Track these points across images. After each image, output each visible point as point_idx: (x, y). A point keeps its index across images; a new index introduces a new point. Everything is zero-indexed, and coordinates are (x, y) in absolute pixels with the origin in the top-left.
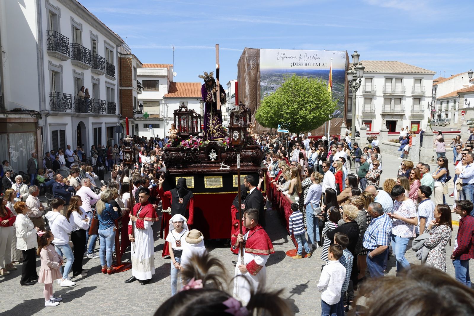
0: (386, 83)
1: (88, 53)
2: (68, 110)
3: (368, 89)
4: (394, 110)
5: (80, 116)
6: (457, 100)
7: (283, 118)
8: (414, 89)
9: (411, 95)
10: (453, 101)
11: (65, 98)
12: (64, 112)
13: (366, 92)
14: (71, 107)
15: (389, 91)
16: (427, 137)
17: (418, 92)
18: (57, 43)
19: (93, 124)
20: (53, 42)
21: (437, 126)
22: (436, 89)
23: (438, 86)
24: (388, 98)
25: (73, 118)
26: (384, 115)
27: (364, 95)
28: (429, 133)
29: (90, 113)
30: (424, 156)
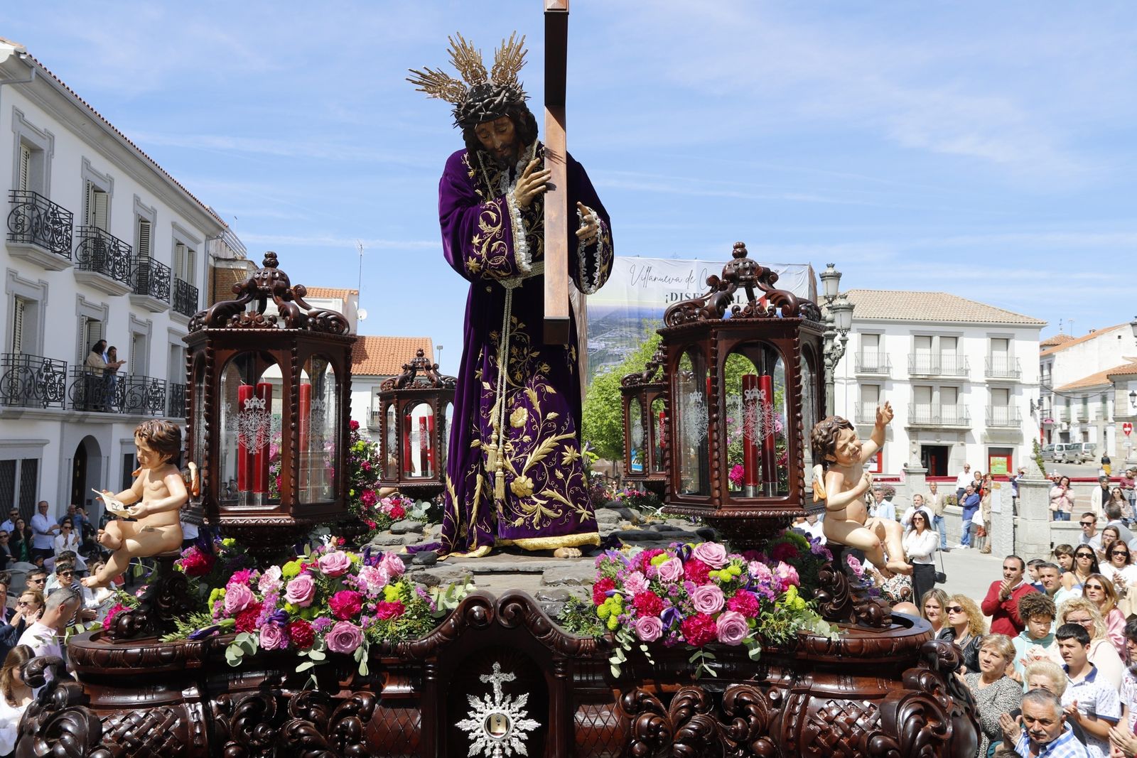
0: (915, 347)
1: (123, 254)
2: (51, 404)
3: (870, 362)
4: (940, 418)
5: (87, 420)
6: (1110, 396)
8: (992, 364)
9: (983, 379)
10: (1099, 397)
11: (47, 370)
12: (42, 410)
13: (863, 370)
14: (64, 396)
15: (924, 368)
16: (1029, 489)
17: (1001, 369)
18: (37, 224)
19: (122, 442)
20: (27, 221)
21: (1060, 461)
22: (1050, 366)
23: (1056, 357)
24: (924, 386)
25: (66, 425)
26: (913, 431)
27: (858, 378)
28: (1035, 481)
29: (116, 412)
30: (1025, 541)
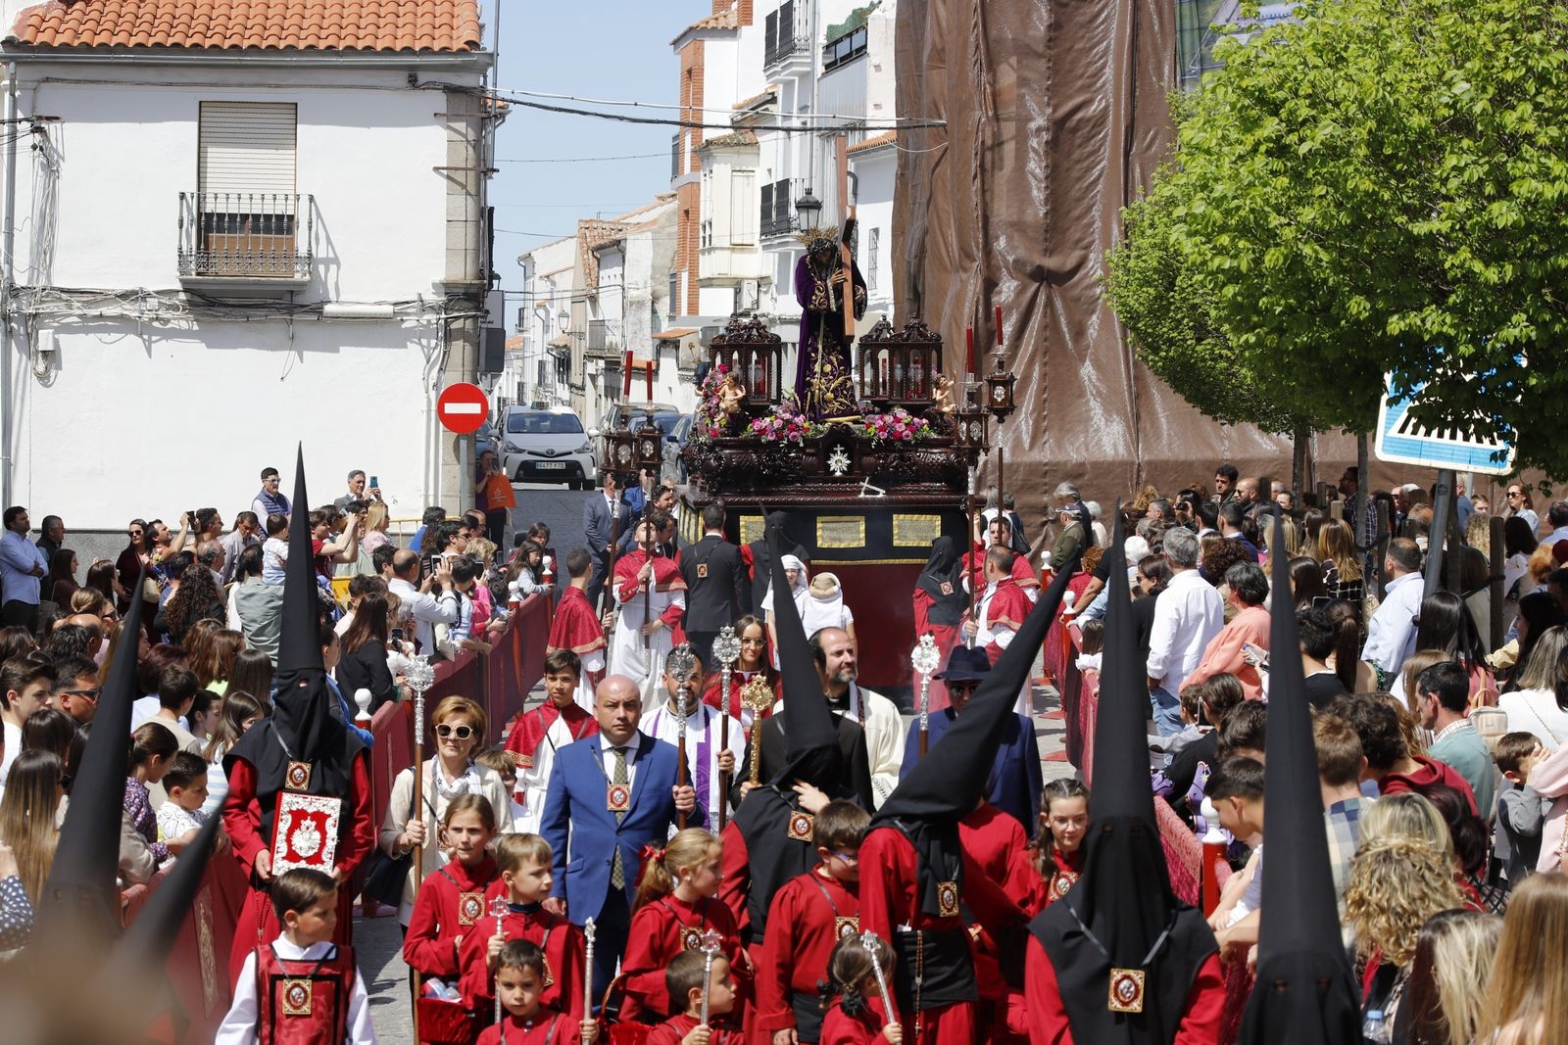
7: (1439, 299)
